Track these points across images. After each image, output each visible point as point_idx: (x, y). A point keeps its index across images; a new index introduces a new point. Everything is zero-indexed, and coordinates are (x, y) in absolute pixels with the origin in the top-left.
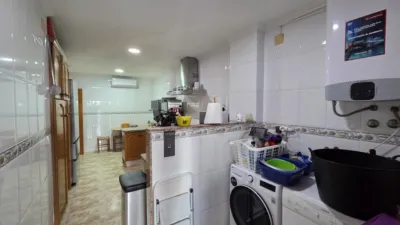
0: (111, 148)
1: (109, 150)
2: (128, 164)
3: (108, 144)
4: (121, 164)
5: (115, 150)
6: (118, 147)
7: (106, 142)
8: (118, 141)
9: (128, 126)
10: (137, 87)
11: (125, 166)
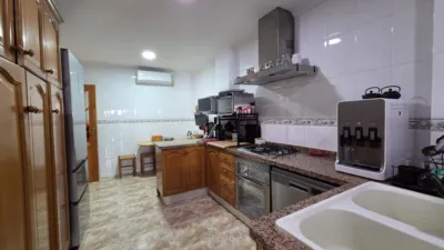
0: (138, 170)
1: (135, 174)
2: (167, 200)
3: (134, 166)
4: (156, 200)
5: (143, 174)
6: (147, 169)
7: (131, 163)
8: (147, 160)
9: (160, 138)
10: (172, 85)
11: (162, 203)
